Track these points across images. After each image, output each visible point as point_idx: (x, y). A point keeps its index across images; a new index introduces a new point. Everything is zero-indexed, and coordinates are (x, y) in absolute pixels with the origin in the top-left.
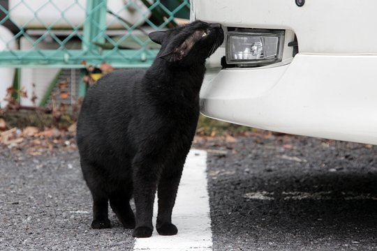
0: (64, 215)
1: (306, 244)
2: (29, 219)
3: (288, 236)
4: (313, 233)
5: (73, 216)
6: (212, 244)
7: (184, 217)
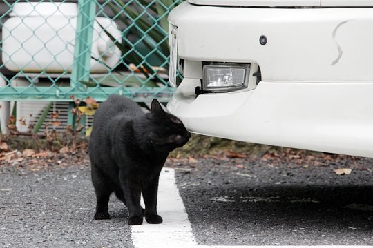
0: (70, 210)
1: (264, 230)
2: (43, 213)
3: (250, 225)
4: (268, 223)
5: (78, 212)
6: (191, 229)
7: (166, 212)
